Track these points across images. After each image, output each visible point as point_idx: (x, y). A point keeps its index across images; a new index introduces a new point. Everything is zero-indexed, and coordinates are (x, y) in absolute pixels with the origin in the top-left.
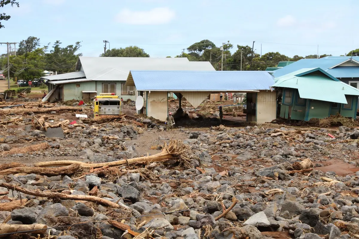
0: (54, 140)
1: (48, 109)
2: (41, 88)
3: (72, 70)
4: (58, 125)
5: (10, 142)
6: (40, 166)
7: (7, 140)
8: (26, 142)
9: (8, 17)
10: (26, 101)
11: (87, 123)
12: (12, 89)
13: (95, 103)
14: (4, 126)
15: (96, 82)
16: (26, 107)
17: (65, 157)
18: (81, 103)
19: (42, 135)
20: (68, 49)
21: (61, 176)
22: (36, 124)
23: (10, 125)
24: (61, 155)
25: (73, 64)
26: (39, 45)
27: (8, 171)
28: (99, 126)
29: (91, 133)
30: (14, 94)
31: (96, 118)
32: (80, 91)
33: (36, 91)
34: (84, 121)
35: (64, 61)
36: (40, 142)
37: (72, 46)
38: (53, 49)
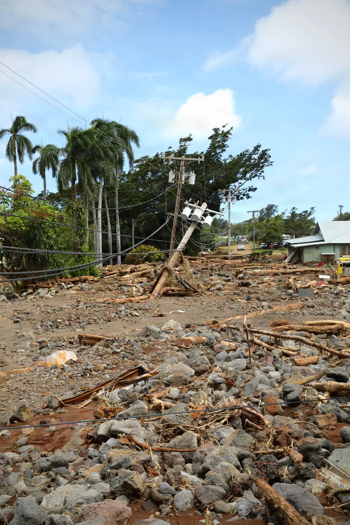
0: (306, 300)
1: (293, 270)
2: (281, 250)
3: (307, 233)
4: (307, 285)
5: (269, 301)
6: (308, 325)
7: (266, 299)
8: (282, 301)
9: (255, 189)
10: (270, 262)
11: (332, 284)
12: (257, 252)
13: (339, 265)
14: (260, 285)
15: (334, 245)
16: (273, 268)
17: (322, 316)
18: (320, 265)
19: (296, 295)
20: (304, 214)
21: (326, 334)
22: (288, 284)
23: (264, 284)
24: (318, 314)
25: (307, 228)
26: (277, 212)
27: (281, 328)
28: (345, 287)
29: (339, 294)
30: (259, 256)
31: (339, 280)
32: (319, 253)
33: (277, 253)
34: (330, 282)
35: (300, 225)
36: (295, 301)
37: (307, 211)
38: (290, 215)
